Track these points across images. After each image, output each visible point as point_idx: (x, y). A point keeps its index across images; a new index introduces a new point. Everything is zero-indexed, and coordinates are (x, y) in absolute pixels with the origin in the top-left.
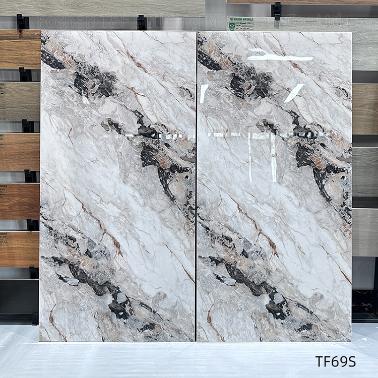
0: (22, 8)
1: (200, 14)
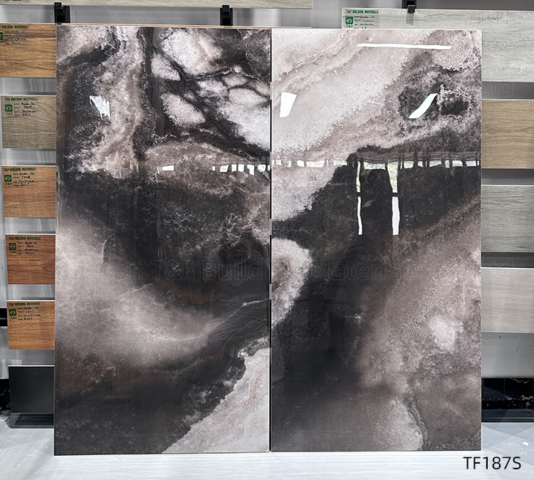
1: (306, 5)
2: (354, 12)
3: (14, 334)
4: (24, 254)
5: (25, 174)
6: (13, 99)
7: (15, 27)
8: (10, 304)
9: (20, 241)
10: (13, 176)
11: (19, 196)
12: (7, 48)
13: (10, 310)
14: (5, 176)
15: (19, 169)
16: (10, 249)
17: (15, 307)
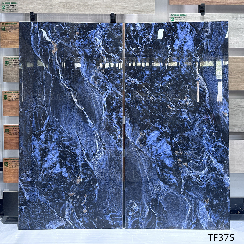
0: (33, 8)
1: (151, 12)
2: (175, 15)
3: (6, 175)
4: (12, 134)
5: (14, 95)
6: (9, 58)
7: (11, 24)
8: (5, 160)
9: (11, 128)
10: (8, 96)
11: (11, 105)
12: (7, 34)
13: (5, 163)
14: (4, 96)
15: (11, 92)
16: (6, 132)
17: (7, 161)
